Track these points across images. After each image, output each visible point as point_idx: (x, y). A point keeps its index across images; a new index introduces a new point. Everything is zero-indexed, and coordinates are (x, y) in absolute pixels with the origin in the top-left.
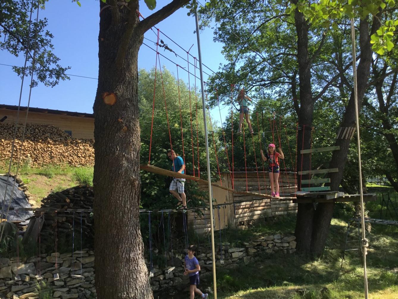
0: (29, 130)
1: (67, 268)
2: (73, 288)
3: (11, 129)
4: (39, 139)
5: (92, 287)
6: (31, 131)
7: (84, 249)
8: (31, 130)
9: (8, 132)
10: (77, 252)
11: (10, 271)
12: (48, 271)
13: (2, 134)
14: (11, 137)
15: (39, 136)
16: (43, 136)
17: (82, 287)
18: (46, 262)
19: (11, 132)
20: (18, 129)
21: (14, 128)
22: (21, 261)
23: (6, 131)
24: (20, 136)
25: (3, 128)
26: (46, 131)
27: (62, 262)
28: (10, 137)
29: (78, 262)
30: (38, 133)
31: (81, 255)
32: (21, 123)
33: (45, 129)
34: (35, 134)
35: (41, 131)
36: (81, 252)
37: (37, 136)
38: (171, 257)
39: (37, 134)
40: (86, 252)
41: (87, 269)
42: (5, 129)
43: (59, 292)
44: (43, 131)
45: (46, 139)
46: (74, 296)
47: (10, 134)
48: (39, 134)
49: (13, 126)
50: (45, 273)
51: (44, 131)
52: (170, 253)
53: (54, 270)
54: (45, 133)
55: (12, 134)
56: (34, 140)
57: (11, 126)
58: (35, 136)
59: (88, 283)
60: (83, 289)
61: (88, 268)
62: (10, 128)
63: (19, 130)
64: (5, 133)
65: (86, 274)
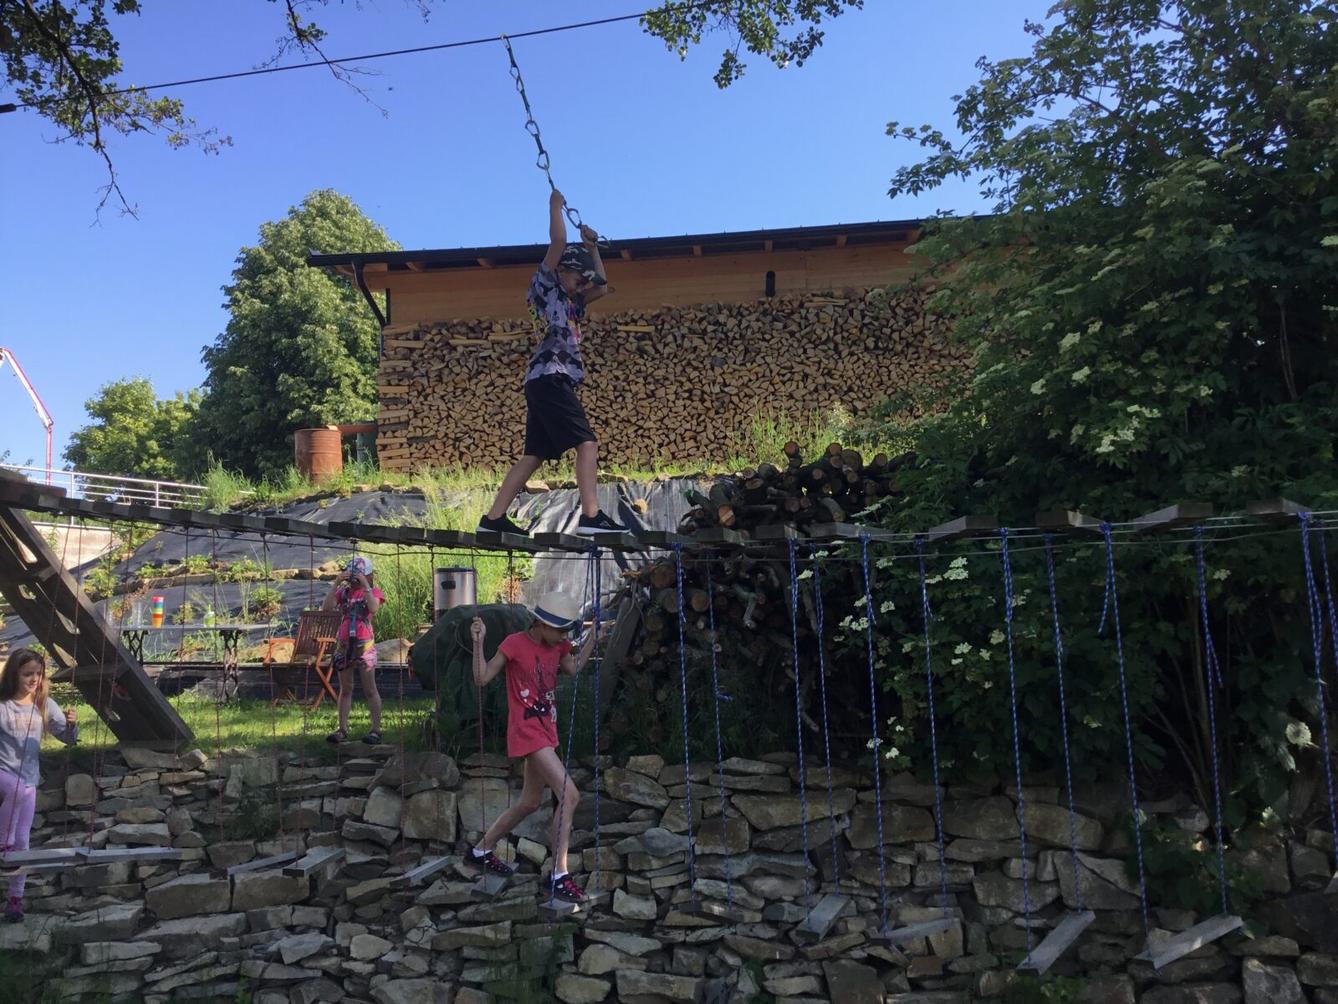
0: (856, 313)
1: (678, 838)
2: (684, 944)
3: (796, 317)
4: (895, 342)
5: (779, 961)
6: (863, 317)
7: (772, 756)
8: (862, 311)
9: (785, 327)
10: (734, 763)
11: (449, 813)
12: (603, 836)
13: (767, 337)
14: (796, 345)
15: (893, 331)
16: (909, 328)
17: (734, 952)
18: (604, 793)
19: (794, 328)
20: (817, 315)
21: (803, 312)
22: (506, 773)
23: (779, 325)
24: (824, 337)
25: (770, 318)
26: (917, 308)
27: (663, 802)
28: (791, 345)
29: (730, 811)
30: (888, 321)
31: (754, 784)
32: (826, 292)
33: (915, 301)
34: (876, 323)
35: (898, 310)
36: (758, 767)
37: (885, 330)
38: (1299, 873)
39: (885, 323)
40: (778, 768)
41: (773, 859)
42: (775, 319)
43: (609, 952)
44: (906, 310)
45: (919, 338)
46: (675, 987)
47: (792, 334)
48: (892, 321)
49: (801, 305)
50: (591, 844)
51: (912, 309)
52: (1300, 851)
53: (623, 836)
54: (914, 318)
55: (797, 335)
56: (876, 347)
57: (796, 304)
58: (878, 333)
59: (770, 933)
60: (731, 960)
61: (780, 853)
62: (793, 313)
63: (822, 315)
64: (775, 333)
65: (768, 885)
